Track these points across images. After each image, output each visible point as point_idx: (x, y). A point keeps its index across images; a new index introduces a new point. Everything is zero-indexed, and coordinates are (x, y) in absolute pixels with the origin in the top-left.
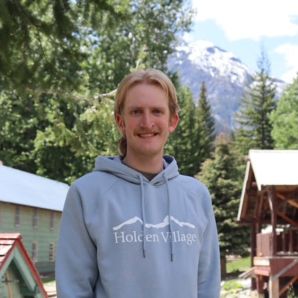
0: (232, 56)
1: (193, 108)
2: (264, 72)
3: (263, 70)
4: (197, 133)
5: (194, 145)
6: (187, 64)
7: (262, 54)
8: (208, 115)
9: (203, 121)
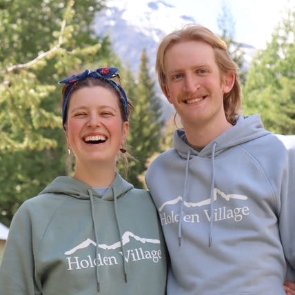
0: (183, 14)
1: (132, 86)
2: (227, 35)
3: (225, 31)
4: (139, 118)
5: (136, 135)
6: (121, 25)
7: (224, 8)
8: (153, 94)
9: (146, 102)
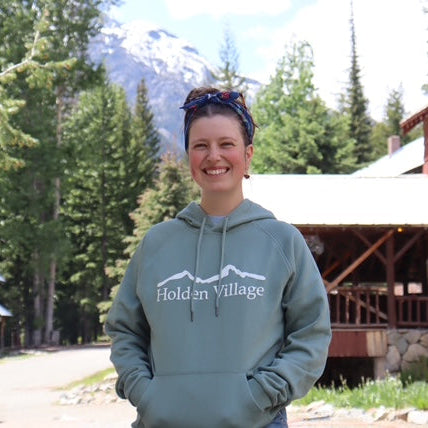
0: (185, 44)
1: (127, 117)
2: (230, 68)
3: (228, 64)
5: (130, 171)
6: (120, 54)
7: (227, 40)
8: (150, 128)
9: (142, 136)
